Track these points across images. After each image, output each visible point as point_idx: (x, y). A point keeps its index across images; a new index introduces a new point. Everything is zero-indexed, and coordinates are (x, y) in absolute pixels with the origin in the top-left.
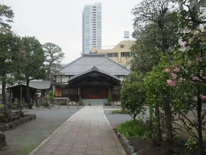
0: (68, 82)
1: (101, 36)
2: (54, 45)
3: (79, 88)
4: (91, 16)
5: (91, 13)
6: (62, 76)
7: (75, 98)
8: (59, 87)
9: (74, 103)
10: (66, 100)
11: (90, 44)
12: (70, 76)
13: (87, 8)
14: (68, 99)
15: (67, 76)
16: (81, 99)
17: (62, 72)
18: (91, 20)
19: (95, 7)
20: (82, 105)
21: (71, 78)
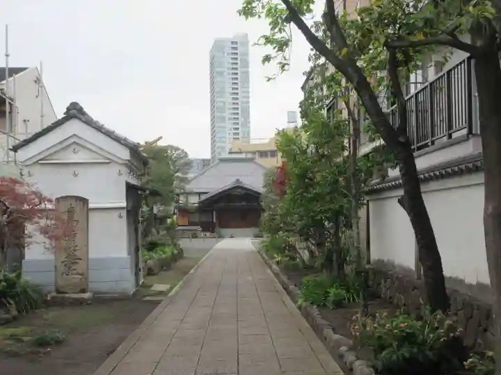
0: (199, 203)
1: (248, 102)
2: (177, 149)
3: (214, 212)
4: (228, 60)
5: (228, 54)
6: (188, 194)
7: (209, 227)
8: (184, 211)
9: (208, 234)
10: (196, 230)
11: (227, 119)
12: (199, 194)
13: (218, 46)
14: (199, 228)
15: (197, 193)
16: (217, 229)
17: (189, 187)
18: (228, 69)
19: (236, 43)
20: (221, 237)
21: (203, 197)
